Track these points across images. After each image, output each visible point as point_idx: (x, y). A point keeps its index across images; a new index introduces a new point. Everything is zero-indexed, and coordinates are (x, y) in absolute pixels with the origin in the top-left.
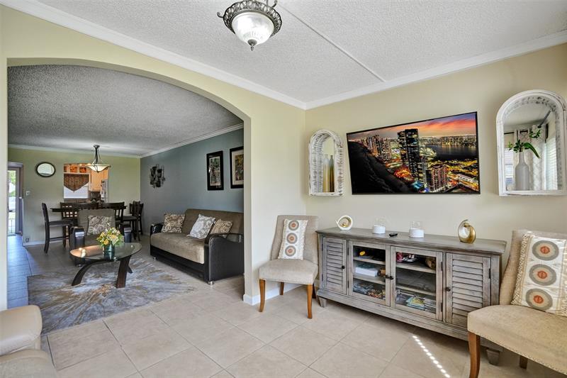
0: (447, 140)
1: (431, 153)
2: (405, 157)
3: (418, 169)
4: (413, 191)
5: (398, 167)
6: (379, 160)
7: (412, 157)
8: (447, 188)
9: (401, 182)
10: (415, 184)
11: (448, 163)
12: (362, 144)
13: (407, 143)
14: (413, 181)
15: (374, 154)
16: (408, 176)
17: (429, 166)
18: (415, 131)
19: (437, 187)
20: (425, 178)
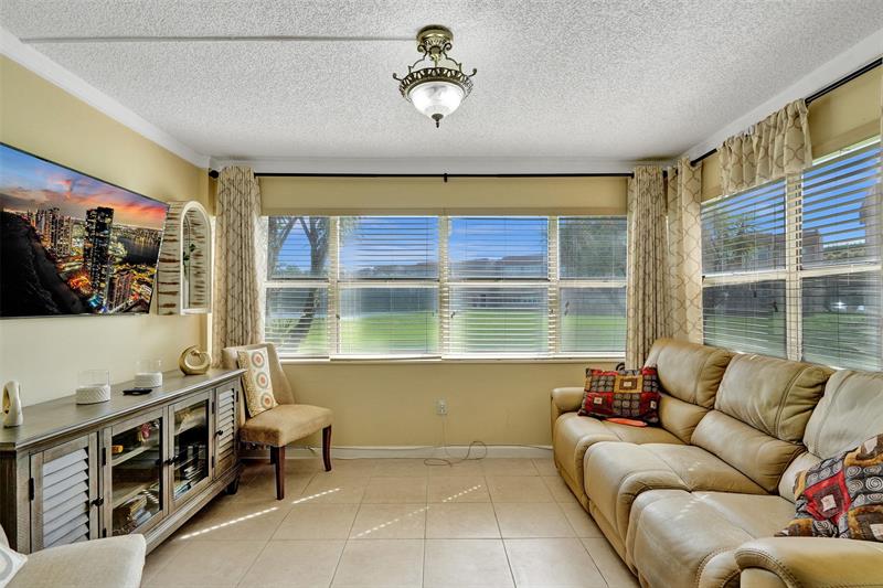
0: (142, 235)
1: (121, 250)
2: (89, 253)
3: (102, 275)
4: (90, 311)
5: (76, 271)
6: (50, 257)
7: (98, 254)
8: (127, 305)
9: (75, 297)
10: (93, 300)
11: (135, 268)
12: (27, 222)
13: (97, 230)
14: (91, 295)
15: (44, 243)
16: (86, 286)
17: (115, 271)
18: (109, 212)
19: (117, 304)
20: (106, 291)
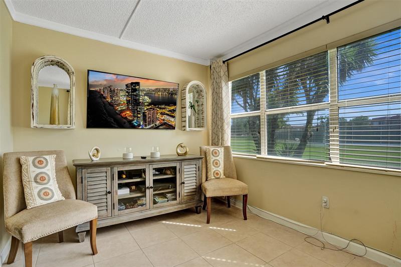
0: (159, 91)
1: (147, 99)
2: (129, 102)
3: (138, 111)
4: (133, 127)
5: (124, 110)
6: (111, 104)
7: (134, 102)
8: (156, 125)
10: (135, 123)
11: (158, 107)
12: (99, 92)
13: (132, 92)
14: (133, 120)
15: (107, 100)
16: (130, 116)
17: (145, 109)
18: (138, 84)
19: (149, 124)
20: (142, 118)
